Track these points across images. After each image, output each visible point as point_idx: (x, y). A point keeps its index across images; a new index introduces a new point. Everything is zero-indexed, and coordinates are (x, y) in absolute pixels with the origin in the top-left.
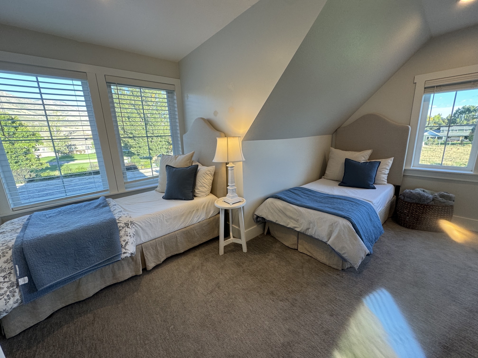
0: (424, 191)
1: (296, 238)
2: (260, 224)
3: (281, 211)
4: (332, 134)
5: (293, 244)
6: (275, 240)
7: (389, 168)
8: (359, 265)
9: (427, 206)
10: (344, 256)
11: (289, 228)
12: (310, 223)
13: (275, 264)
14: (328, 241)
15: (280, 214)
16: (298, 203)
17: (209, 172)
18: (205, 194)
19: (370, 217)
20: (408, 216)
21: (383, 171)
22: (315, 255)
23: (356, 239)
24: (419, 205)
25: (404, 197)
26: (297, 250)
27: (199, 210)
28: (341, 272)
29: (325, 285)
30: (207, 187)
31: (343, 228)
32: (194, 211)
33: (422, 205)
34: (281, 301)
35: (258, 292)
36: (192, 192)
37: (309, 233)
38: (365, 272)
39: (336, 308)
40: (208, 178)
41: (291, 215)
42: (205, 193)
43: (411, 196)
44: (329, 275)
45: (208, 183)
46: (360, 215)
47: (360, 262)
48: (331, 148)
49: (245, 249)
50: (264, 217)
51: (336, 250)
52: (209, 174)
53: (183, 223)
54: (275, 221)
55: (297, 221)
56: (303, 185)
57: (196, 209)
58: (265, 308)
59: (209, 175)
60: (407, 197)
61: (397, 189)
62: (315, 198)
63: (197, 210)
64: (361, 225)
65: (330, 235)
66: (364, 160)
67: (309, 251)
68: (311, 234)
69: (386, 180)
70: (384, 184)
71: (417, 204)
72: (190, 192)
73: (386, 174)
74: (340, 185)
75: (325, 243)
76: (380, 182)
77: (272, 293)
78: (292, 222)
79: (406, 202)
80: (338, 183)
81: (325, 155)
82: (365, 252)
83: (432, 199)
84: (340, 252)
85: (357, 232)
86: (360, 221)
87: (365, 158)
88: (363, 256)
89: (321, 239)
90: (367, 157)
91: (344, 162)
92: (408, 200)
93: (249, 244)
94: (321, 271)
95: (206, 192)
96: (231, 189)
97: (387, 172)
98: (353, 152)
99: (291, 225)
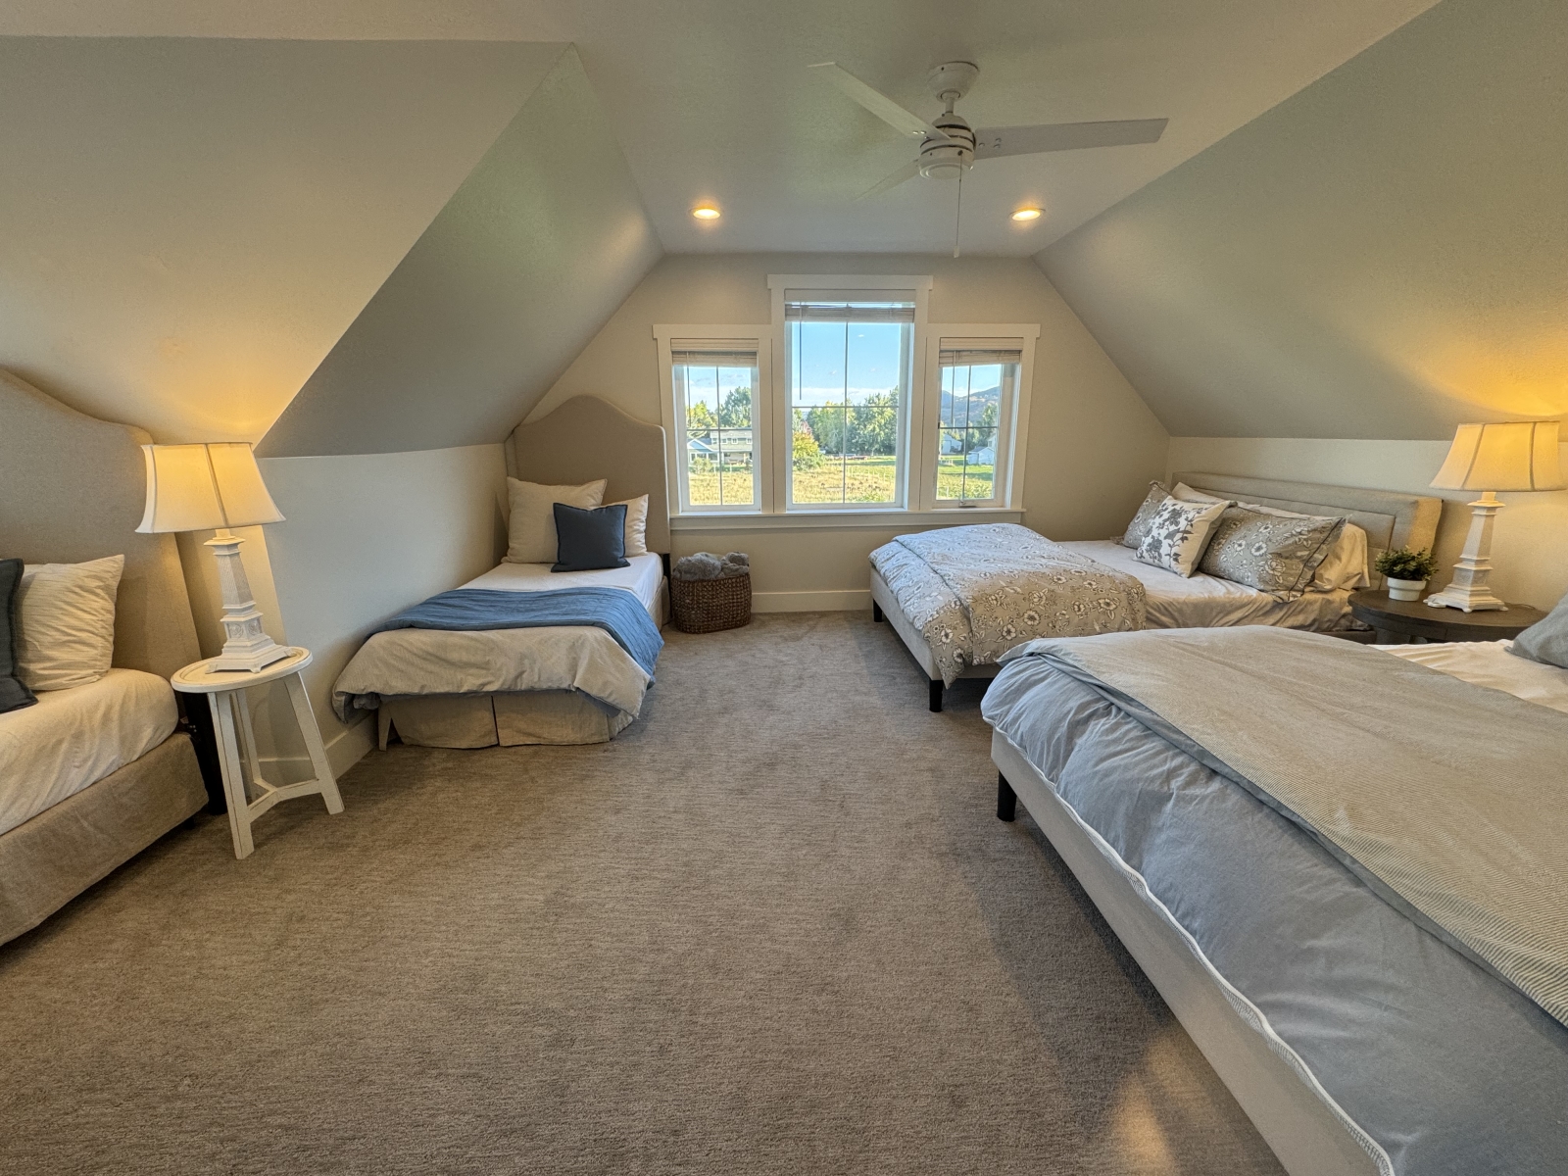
0: (706, 556)
1: (487, 716)
2: (356, 724)
3: (429, 657)
4: (505, 442)
5: (484, 736)
6: (424, 750)
7: (644, 519)
8: (639, 707)
9: (715, 581)
10: (610, 700)
11: (465, 694)
12: (523, 657)
13: (454, 795)
14: (573, 682)
15: (430, 667)
16: (474, 623)
17: (93, 584)
18: (91, 671)
19: (635, 616)
20: (693, 609)
21: (635, 525)
22: (545, 735)
23: (624, 660)
24: (705, 584)
25: (681, 573)
26: (498, 745)
27: (87, 736)
28: (610, 743)
29: (587, 776)
30: (98, 641)
31: (595, 645)
32: (60, 742)
33: (709, 581)
34: (506, 847)
35: (438, 864)
36: (13, 675)
37: (523, 684)
38: (651, 726)
39: (621, 799)
40: (95, 605)
41: (465, 657)
42: (90, 667)
43: (693, 568)
44: (589, 759)
45: (98, 625)
46: (618, 615)
47: (640, 699)
48: (509, 478)
49: (335, 804)
50: (377, 690)
51: (594, 692)
52: (99, 591)
53: (13, 803)
54: (416, 690)
55: (484, 666)
56: (463, 584)
57: (75, 733)
58: (474, 879)
59: (97, 595)
60: (686, 572)
61: (666, 560)
62: (513, 606)
63: (78, 737)
64: (627, 632)
65: (573, 669)
66: (594, 505)
67: (530, 735)
68: (530, 684)
69: (644, 546)
70: (642, 554)
71: (703, 581)
72: (6, 676)
73: (641, 532)
74: (554, 571)
75: (567, 691)
76: (634, 552)
77: (477, 847)
78: (472, 675)
79: (685, 582)
80: (547, 569)
81: (496, 500)
82: (645, 680)
83: (720, 567)
84: (602, 695)
85: (623, 645)
86: (622, 625)
87: (594, 499)
88: (643, 688)
89: (555, 686)
90: (599, 498)
91: (552, 513)
92: (688, 577)
93: (346, 784)
94: (571, 759)
95: (98, 663)
96: (243, 620)
97: (642, 527)
98: (567, 487)
99: (469, 682)
